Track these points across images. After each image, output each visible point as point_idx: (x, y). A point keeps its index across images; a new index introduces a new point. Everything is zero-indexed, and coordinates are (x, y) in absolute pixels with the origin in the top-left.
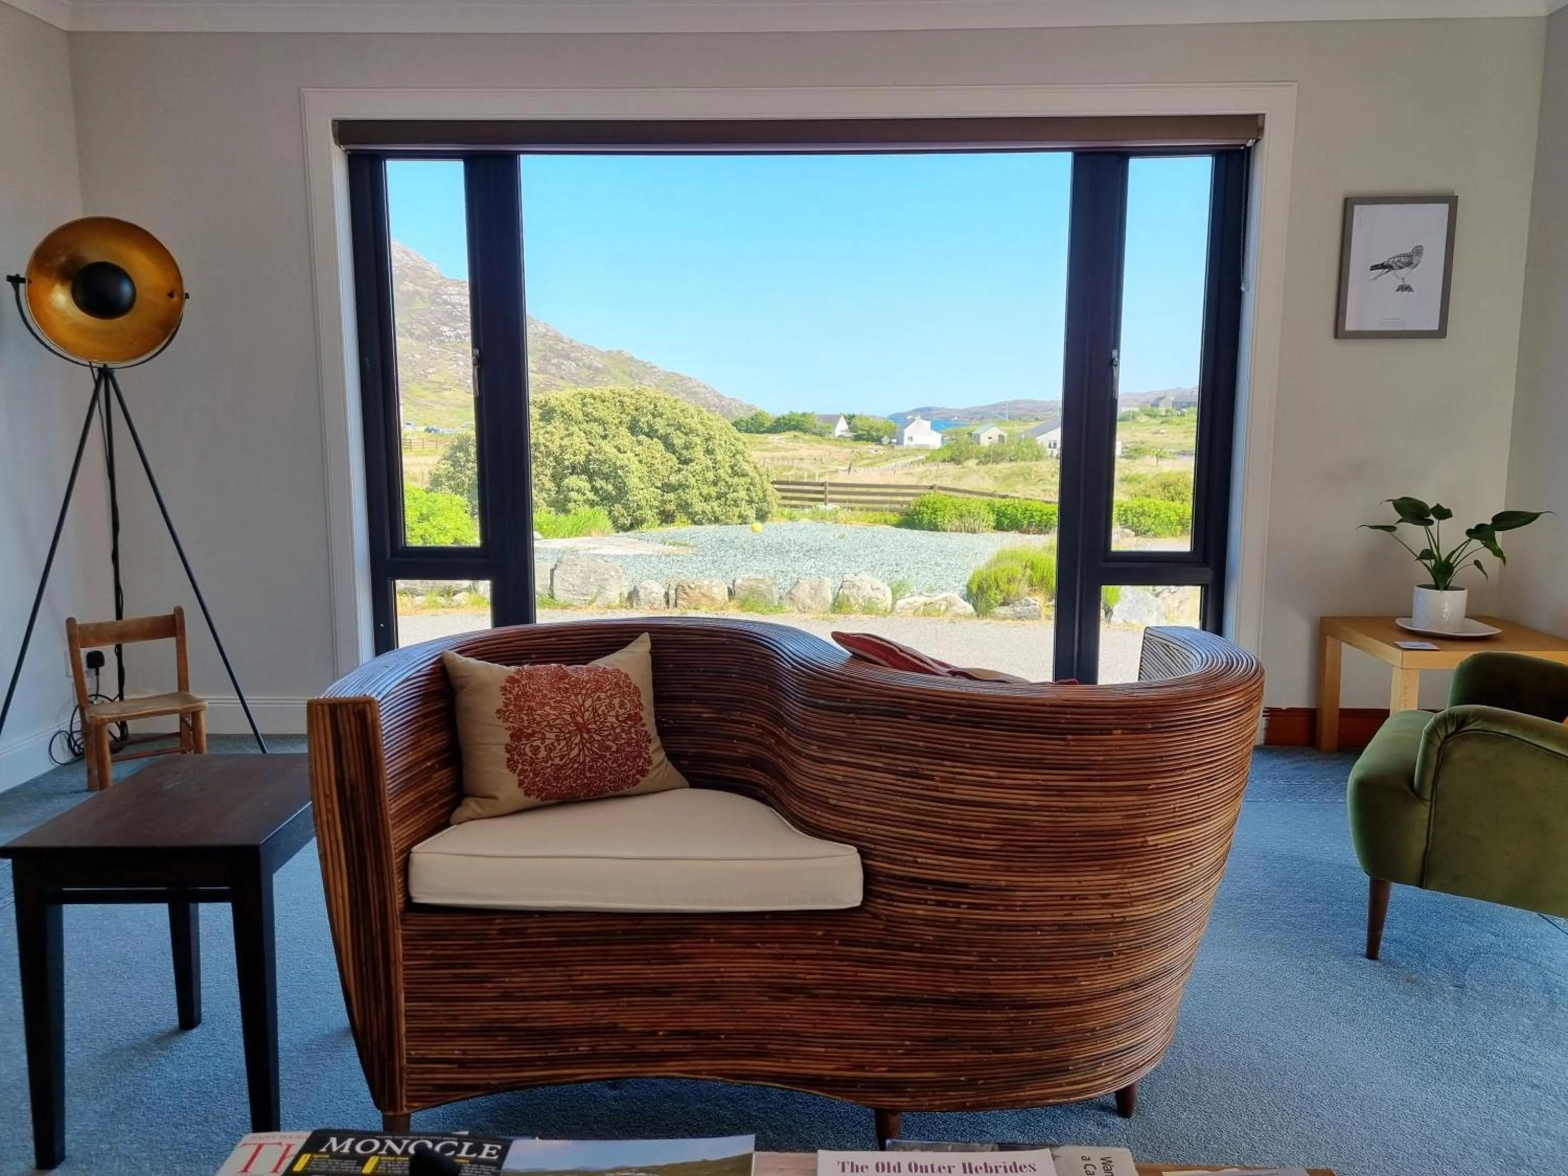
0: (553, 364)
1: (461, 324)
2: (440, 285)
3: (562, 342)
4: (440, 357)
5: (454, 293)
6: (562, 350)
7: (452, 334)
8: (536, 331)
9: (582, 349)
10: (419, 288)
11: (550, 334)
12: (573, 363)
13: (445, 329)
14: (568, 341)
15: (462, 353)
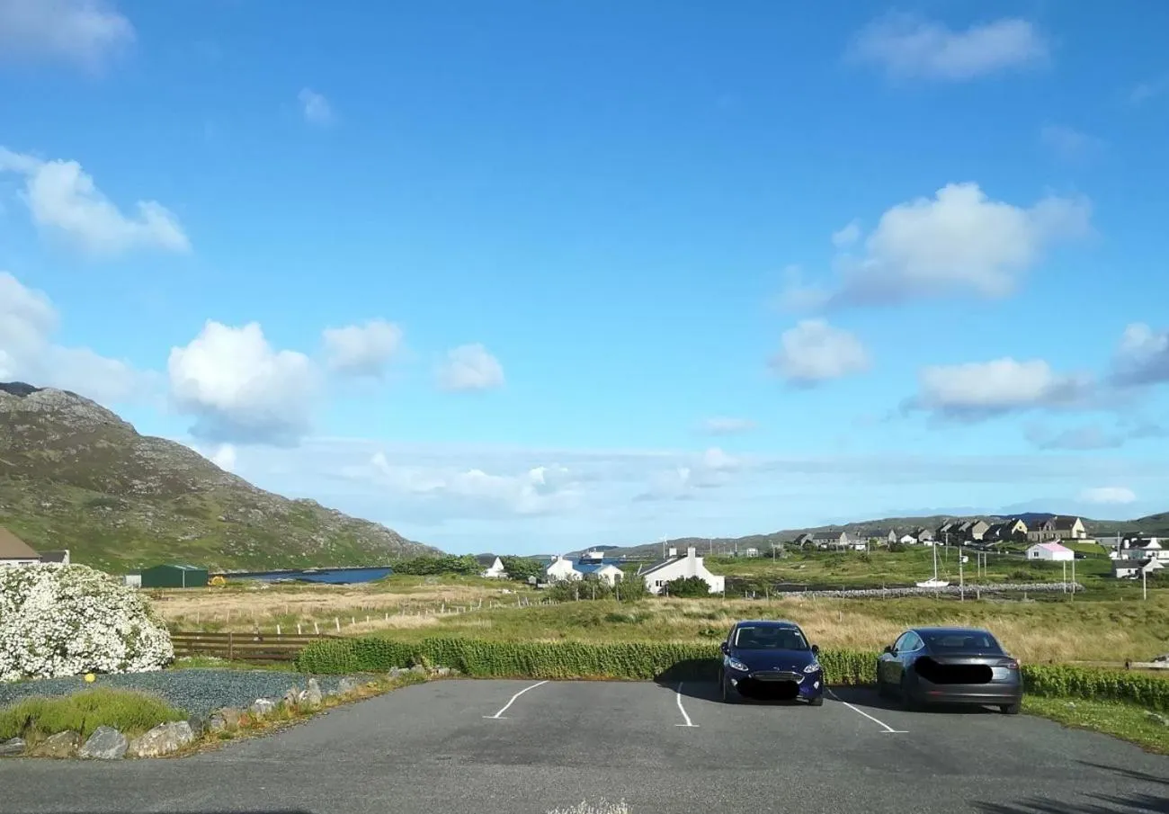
0: (241, 513)
1: (153, 478)
2: (133, 442)
3: (251, 492)
4: (131, 508)
5: (147, 448)
6: (250, 499)
7: (144, 487)
8: (225, 482)
9: (270, 498)
10: (113, 445)
11: (239, 485)
12: (260, 512)
13: (137, 482)
14: (256, 491)
15: (152, 505)
